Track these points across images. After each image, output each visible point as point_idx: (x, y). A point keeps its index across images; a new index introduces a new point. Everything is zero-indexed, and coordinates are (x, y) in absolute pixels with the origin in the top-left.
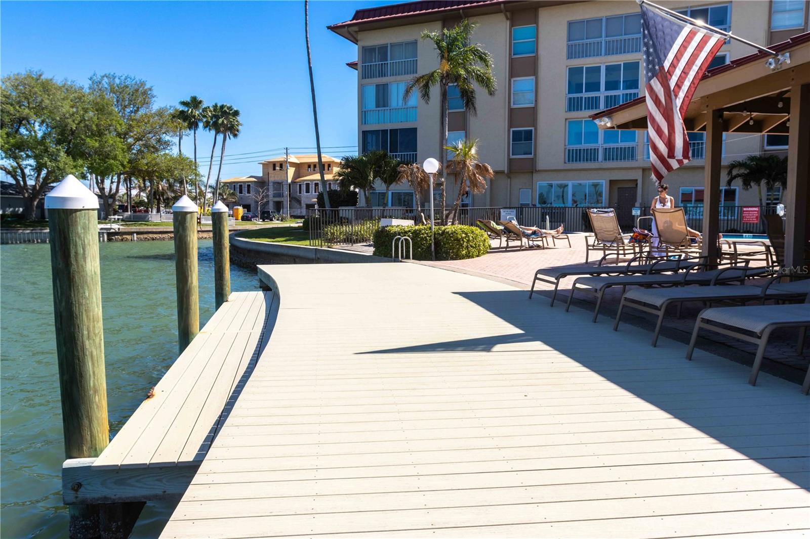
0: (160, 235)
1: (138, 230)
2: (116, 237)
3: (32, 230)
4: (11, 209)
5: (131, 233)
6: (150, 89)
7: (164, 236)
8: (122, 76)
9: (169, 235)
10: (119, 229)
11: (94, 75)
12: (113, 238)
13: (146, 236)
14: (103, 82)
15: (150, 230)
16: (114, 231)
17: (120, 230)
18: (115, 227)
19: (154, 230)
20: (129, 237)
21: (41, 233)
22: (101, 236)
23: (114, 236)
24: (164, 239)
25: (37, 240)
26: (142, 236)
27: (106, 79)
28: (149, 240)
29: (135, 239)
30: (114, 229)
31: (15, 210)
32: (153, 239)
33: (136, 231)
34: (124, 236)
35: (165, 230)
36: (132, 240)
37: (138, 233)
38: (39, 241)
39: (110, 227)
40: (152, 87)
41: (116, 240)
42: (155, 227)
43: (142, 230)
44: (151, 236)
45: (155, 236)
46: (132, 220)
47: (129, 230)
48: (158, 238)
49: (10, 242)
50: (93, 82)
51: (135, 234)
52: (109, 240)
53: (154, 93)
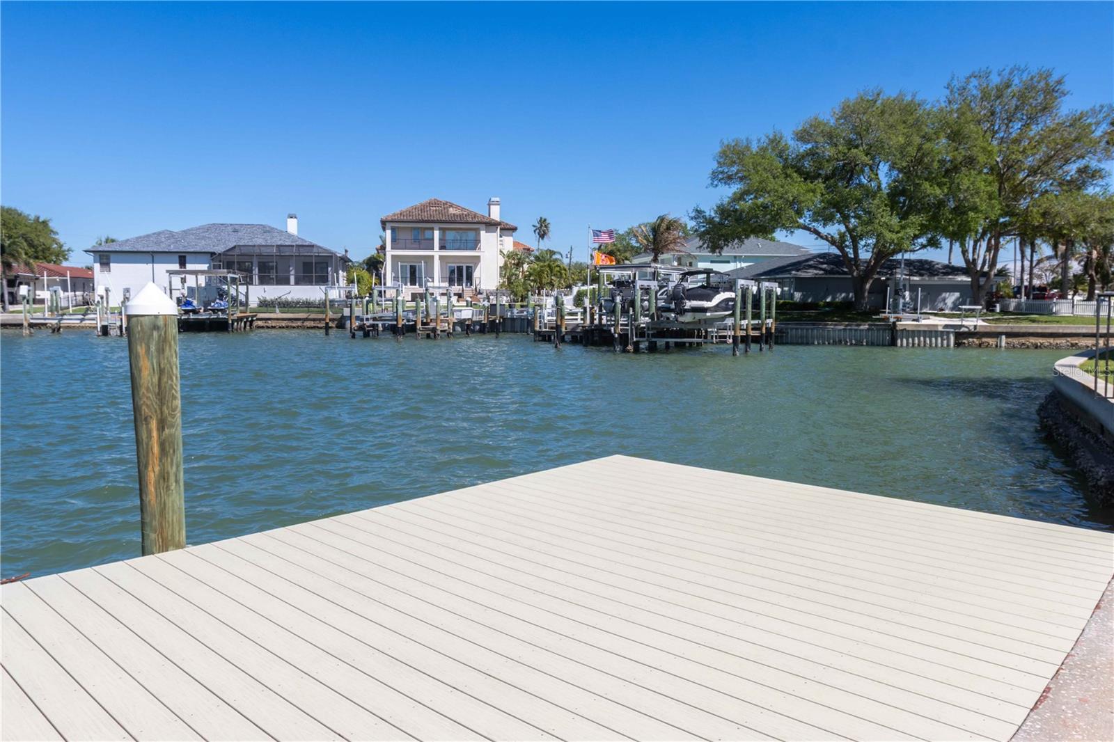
0: (1051, 340)
1: (1009, 330)
2: (970, 340)
3: (847, 325)
5: (997, 335)
6: (1059, 82)
7: (1058, 341)
8: (1004, 70)
9: (1069, 339)
10: (975, 327)
11: (953, 78)
12: (966, 341)
13: (1023, 340)
14: (971, 86)
15: (1031, 331)
16: (966, 330)
17: (978, 330)
18: (970, 323)
19: (1040, 331)
20: (992, 341)
21: (856, 330)
22: (945, 337)
23: (966, 338)
24: (1058, 347)
25: (851, 341)
26: (1015, 341)
27: (974, 82)
28: (1028, 347)
29: (1003, 344)
30: (966, 327)
32: (1036, 347)
33: (1005, 331)
34: (984, 340)
35: (1061, 331)
36: (997, 346)
37: (1009, 335)
38: (854, 342)
39: (960, 323)
40: (1063, 77)
41: (970, 345)
42: (1044, 325)
43: (1016, 330)
44: (1033, 340)
45: (1040, 341)
46: (1024, 311)
47: (993, 330)
48: (1047, 344)
49: (816, 343)
50: (952, 91)
51: (1004, 337)
52: (958, 344)
53: (1065, 87)
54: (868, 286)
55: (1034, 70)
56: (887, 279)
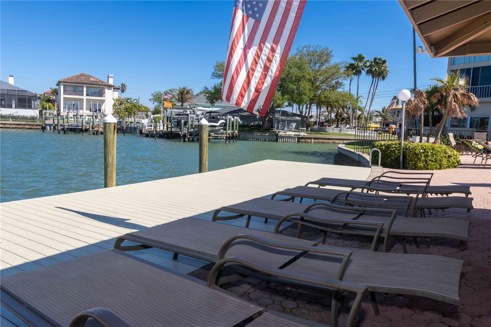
0: (327, 141)
1: (314, 137)
2: (302, 140)
3: (261, 134)
4: (257, 122)
5: (311, 138)
6: (331, 52)
7: (330, 141)
8: (314, 46)
9: (333, 140)
10: (304, 135)
11: (298, 47)
12: (300, 140)
13: (319, 140)
14: (304, 50)
15: (321, 137)
16: (301, 136)
17: (305, 136)
18: (302, 134)
19: (324, 137)
20: (309, 141)
21: (264, 136)
22: (294, 139)
23: (301, 139)
24: (329, 143)
25: (262, 139)
26: (316, 141)
27: (305, 49)
28: (320, 143)
29: (313, 142)
30: (301, 135)
31: (259, 123)
32: (323, 143)
33: (313, 137)
34: (307, 140)
35: (330, 138)
36: (310, 142)
37: (314, 139)
38: (263, 140)
39: (299, 134)
40: (332, 50)
41: (302, 142)
42: (325, 135)
43: (317, 137)
44: (322, 140)
45: (324, 141)
46: (318, 131)
47: (309, 137)
48: (326, 142)
49: (250, 140)
51: (313, 139)
52: (298, 141)
53: (333, 54)
54: (267, 119)
55: (323, 47)
56: (273, 117)
